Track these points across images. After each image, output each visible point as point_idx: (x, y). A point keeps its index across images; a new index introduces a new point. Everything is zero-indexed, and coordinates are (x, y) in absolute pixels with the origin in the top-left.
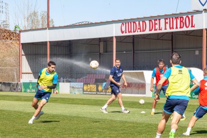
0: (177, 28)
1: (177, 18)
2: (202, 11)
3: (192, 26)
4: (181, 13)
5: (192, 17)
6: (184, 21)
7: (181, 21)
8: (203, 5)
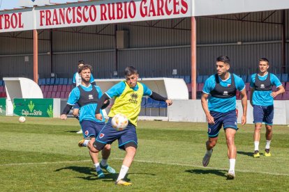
0: (1, 29)
1: (1, 16)
2: (32, 8)
3: (20, 26)
4: (6, 10)
5: (20, 14)
6: (10, 20)
7: (6, 20)
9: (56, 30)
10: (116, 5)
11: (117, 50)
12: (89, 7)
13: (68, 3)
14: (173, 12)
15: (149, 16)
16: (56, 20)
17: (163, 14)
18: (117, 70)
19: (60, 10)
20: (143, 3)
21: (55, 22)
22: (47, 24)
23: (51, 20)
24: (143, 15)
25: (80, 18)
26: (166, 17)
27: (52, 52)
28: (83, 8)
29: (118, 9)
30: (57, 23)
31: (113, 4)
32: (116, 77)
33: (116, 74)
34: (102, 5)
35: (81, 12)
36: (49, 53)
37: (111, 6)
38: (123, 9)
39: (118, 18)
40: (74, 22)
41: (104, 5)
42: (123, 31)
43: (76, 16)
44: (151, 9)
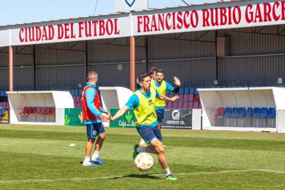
0: (95, 35)
1: (95, 22)
2: (129, 13)
3: (116, 33)
4: (101, 16)
5: (116, 20)
6: (105, 26)
7: (101, 26)
8: (130, 6)
9: (154, 36)
10: (219, 11)
11: (217, 58)
12: (190, 12)
13: (168, 9)
14: (281, 17)
15: (255, 21)
16: (155, 26)
17: (270, 20)
18: (217, 78)
19: (159, 16)
20: (249, 8)
21: (153, 28)
22: (145, 31)
23: (150, 26)
24: (249, 21)
25: (180, 25)
26: (273, 22)
27: (147, 60)
28: (183, 13)
29: (222, 15)
30: (156, 30)
31: (216, 9)
32: (217, 86)
33: (216, 83)
34: (204, 11)
35: (182, 18)
36: (144, 61)
37: (214, 11)
38: (227, 14)
39: (222, 24)
40: (174, 28)
41: (206, 10)
42: (224, 38)
43: (177, 22)
44: (258, 14)
